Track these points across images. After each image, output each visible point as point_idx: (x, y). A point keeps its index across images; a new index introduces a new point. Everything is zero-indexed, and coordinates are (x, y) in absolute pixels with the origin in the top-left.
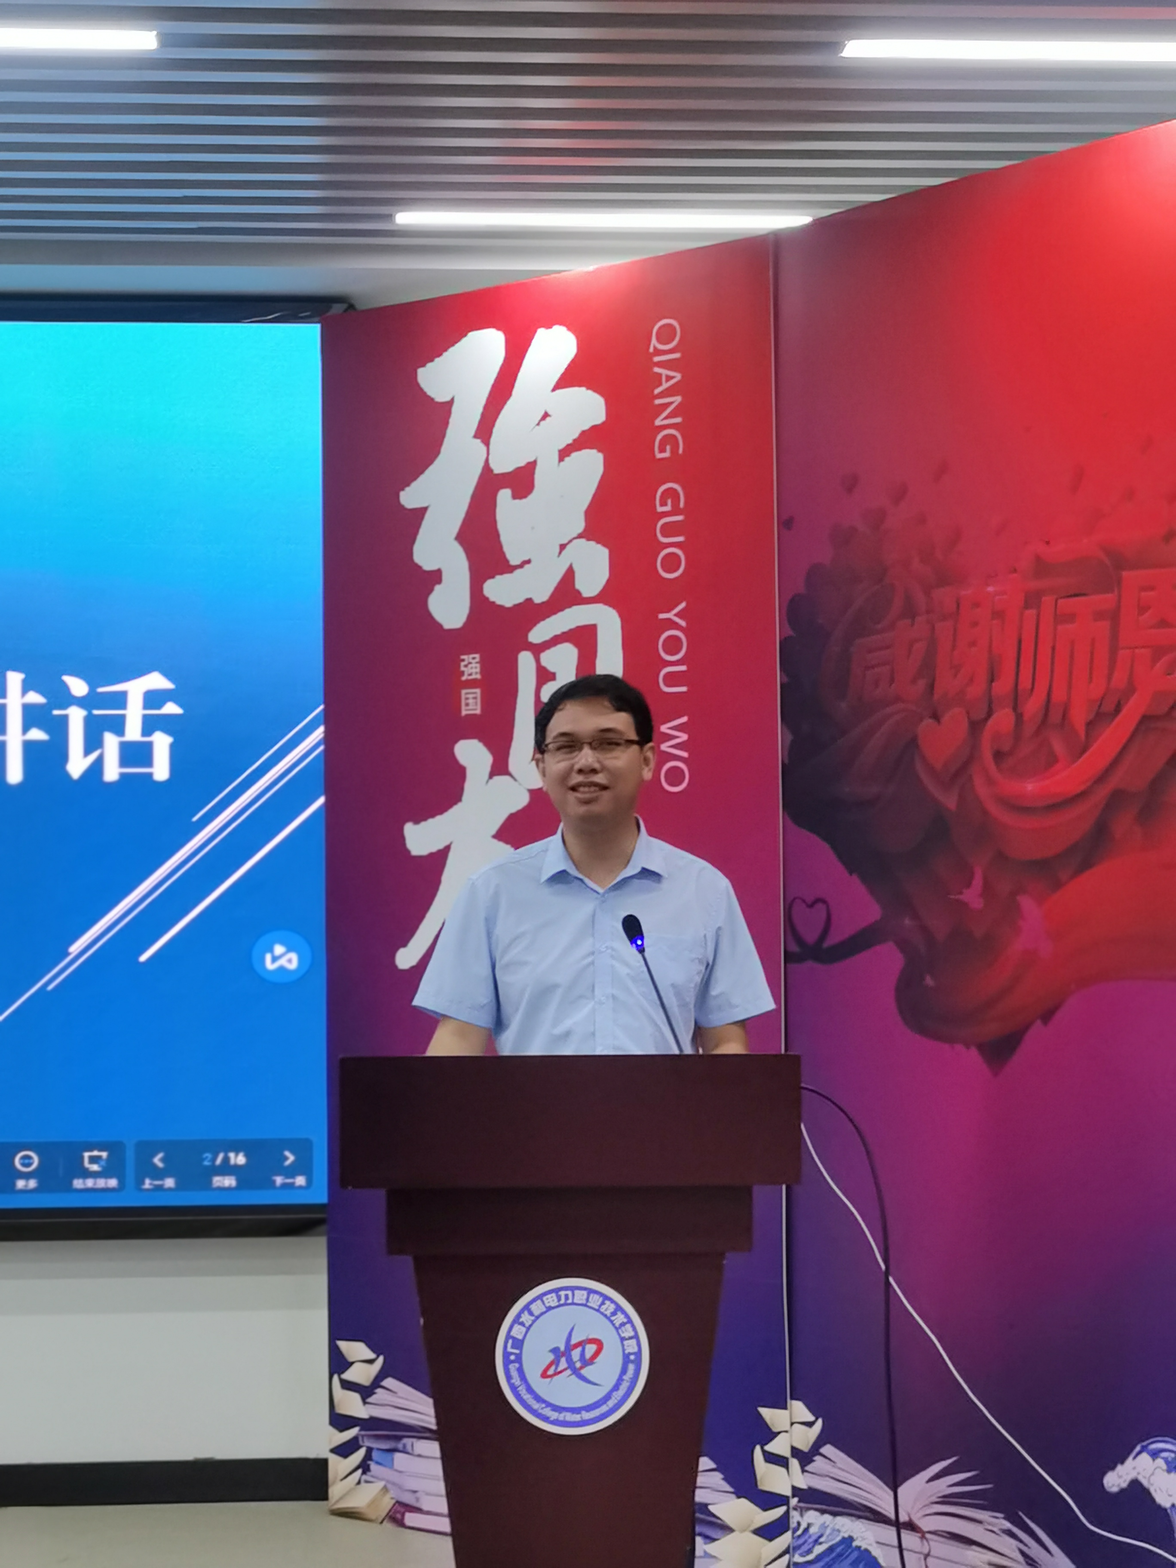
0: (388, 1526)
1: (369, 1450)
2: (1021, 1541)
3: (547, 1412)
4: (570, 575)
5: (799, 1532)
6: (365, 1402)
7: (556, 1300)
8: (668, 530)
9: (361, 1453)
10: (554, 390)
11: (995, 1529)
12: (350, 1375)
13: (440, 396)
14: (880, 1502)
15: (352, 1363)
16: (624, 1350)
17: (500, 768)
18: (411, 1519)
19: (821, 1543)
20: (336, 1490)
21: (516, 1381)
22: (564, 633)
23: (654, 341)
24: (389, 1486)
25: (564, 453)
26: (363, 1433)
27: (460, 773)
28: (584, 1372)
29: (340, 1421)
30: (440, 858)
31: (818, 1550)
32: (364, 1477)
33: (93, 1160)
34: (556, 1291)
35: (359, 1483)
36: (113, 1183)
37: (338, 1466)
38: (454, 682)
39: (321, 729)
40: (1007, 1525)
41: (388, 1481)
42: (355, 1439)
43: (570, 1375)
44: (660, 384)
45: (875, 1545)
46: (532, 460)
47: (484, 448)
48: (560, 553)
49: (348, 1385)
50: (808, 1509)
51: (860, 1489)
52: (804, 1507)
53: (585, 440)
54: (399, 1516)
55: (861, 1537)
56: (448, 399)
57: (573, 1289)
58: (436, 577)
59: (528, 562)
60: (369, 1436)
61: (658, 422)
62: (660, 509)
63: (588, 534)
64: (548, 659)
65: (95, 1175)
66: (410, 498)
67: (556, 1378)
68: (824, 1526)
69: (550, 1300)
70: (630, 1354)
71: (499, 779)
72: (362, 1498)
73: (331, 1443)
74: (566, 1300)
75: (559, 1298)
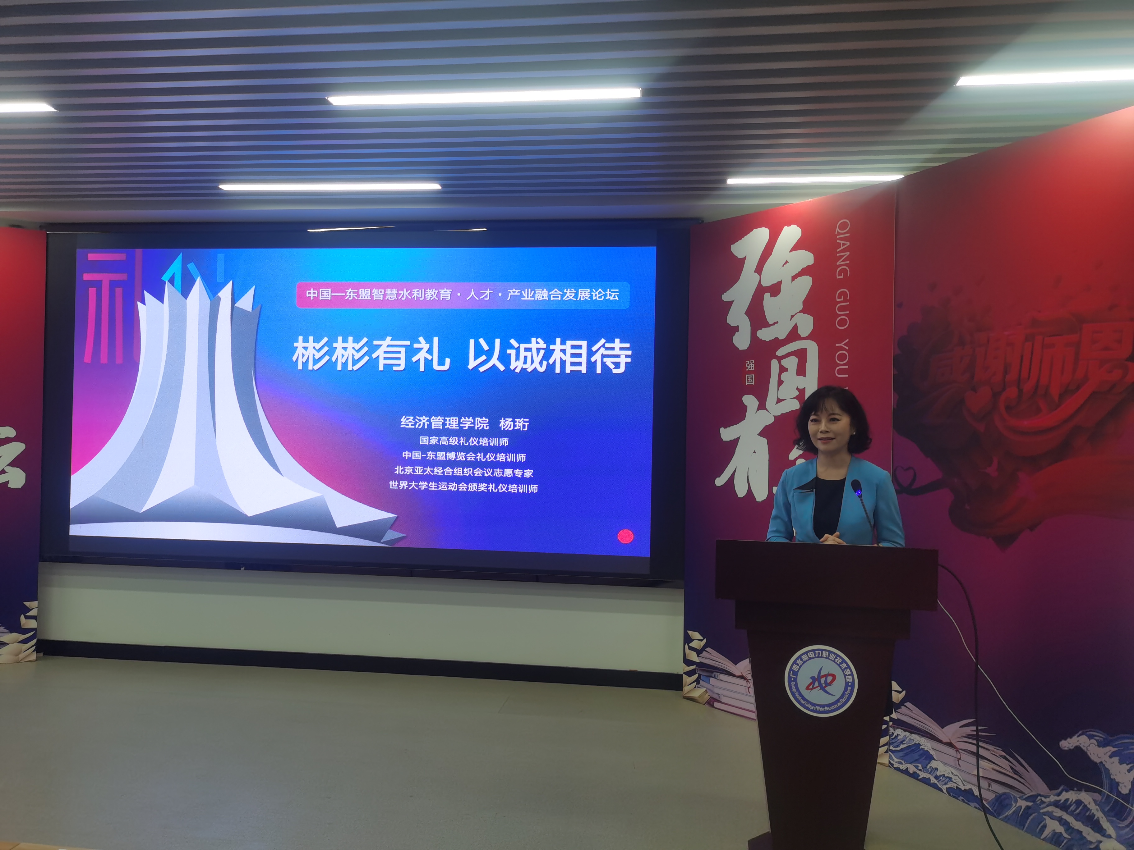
0: (707, 706)
1: (700, 675)
2: (1011, 762)
3: (809, 706)
4: (795, 327)
5: (893, 737)
6: (698, 656)
7: (814, 655)
8: (841, 309)
9: (697, 675)
10: (790, 251)
11: (997, 755)
12: (693, 644)
13: (740, 256)
14: (936, 733)
15: (694, 640)
16: (846, 680)
17: (762, 406)
18: (716, 705)
19: (904, 744)
20: (686, 689)
21: (794, 690)
22: (792, 352)
23: (837, 229)
24: (708, 690)
25: (794, 278)
26: (697, 668)
27: (745, 408)
28: (827, 689)
29: (687, 662)
30: (735, 443)
31: (902, 746)
32: (697, 685)
34: (814, 651)
35: (695, 687)
37: (687, 679)
38: (744, 372)
40: (1003, 754)
41: (707, 688)
42: (694, 670)
43: (820, 690)
44: (840, 247)
45: (932, 749)
46: (780, 280)
47: (759, 276)
48: (791, 319)
49: (691, 648)
50: (898, 728)
51: (927, 725)
52: (896, 727)
53: (804, 272)
54: (712, 703)
55: (925, 745)
56: (744, 257)
58: (736, 329)
59: (777, 322)
60: (701, 670)
61: (838, 263)
62: (838, 300)
63: (803, 311)
64: (785, 362)
66: (726, 297)
67: (812, 690)
68: (905, 736)
69: (811, 654)
70: (849, 682)
71: (761, 412)
72: (697, 693)
73: (684, 670)
74: (818, 655)
75: (815, 654)
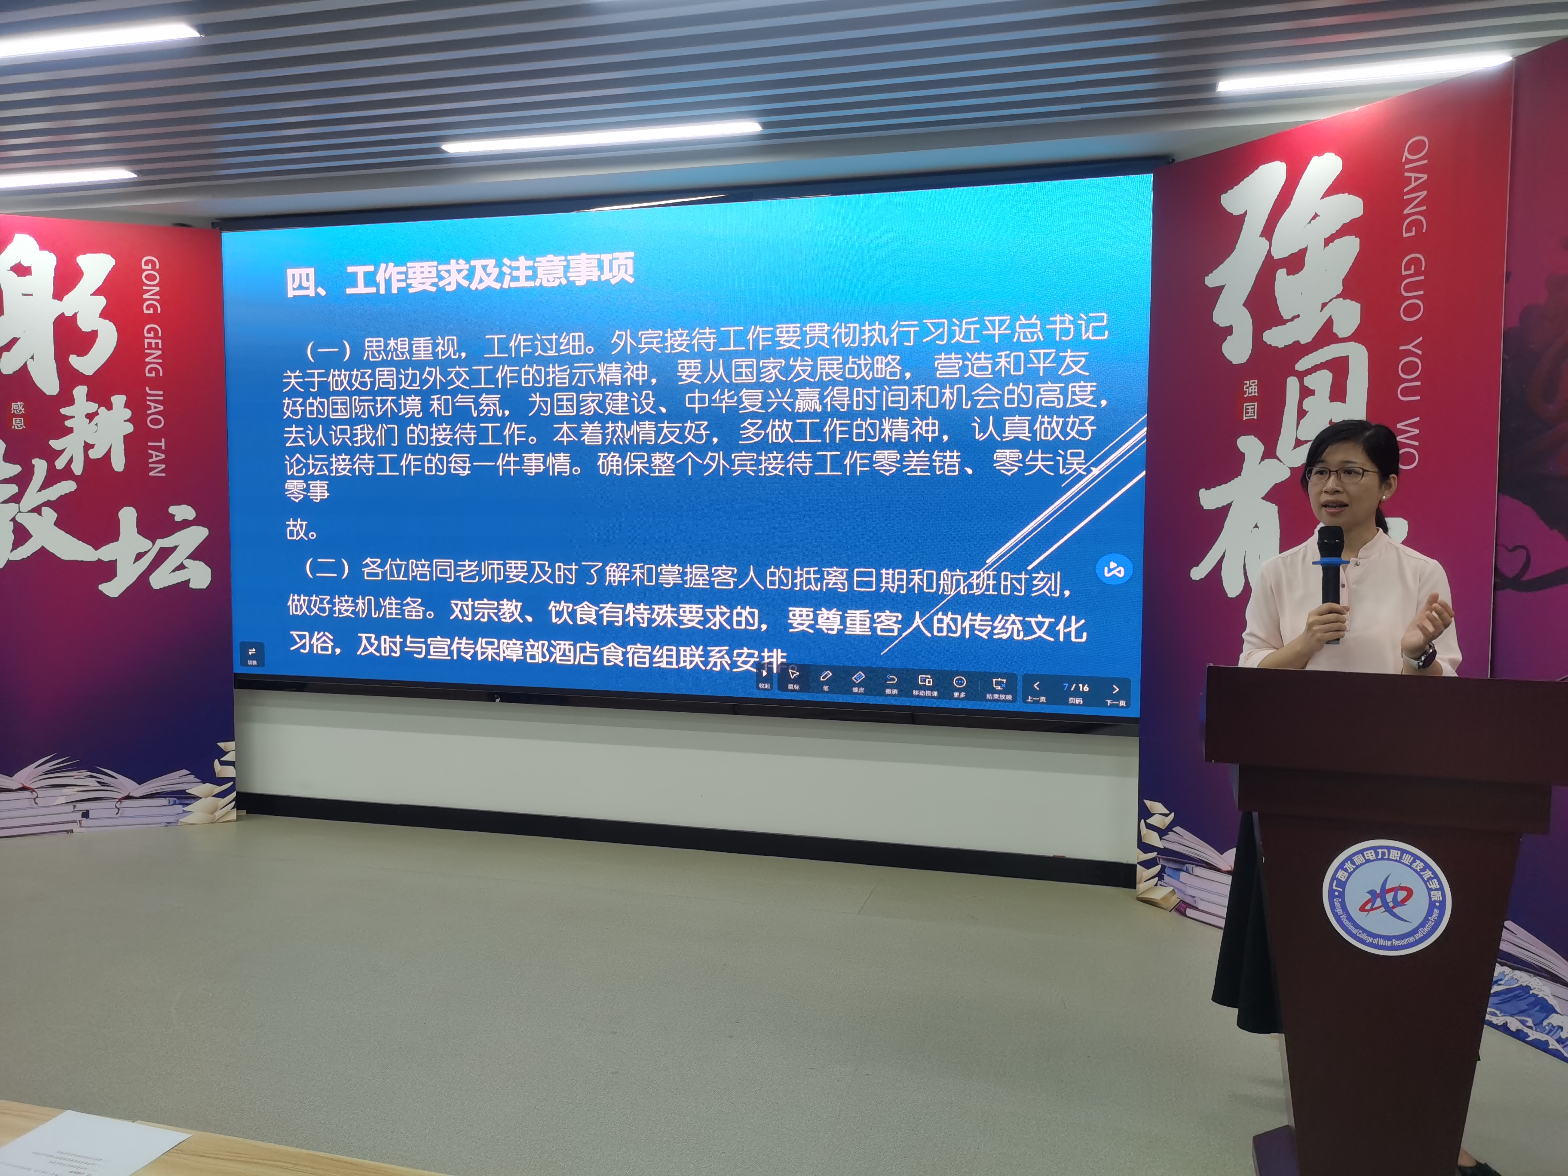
0: (1174, 914)
1: (1163, 867)
3: (1364, 937)
4: (1329, 322)
6: (1161, 839)
7: (1374, 856)
8: (1410, 287)
9: (1158, 868)
10: (1323, 198)
12: (1152, 821)
13: (1236, 211)
15: (1154, 814)
16: (1430, 897)
17: (1270, 453)
18: (1189, 912)
19: (1500, 985)
20: (1141, 886)
21: (1339, 911)
22: (1322, 363)
23: (1406, 153)
24: (1176, 890)
25: (1328, 241)
26: (1159, 856)
27: (1241, 457)
28: (1395, 910)
29: (1144, 847)
30: (1223, 512)
32: (1159, 882)
33: (998, 683)
34: (1375, 848)
35: (1156, 885)
36: (1009, 697)
37: (1142, 872)
38: (1240, 398)
39: (1145, 429)
41: (1174, 887)
42: (1154, 859)
43: (1383, 912)
44: (1411, 184)
45: (1552, 997)
46: (1303, 247)
47: (1268, 243)
48: (1322, 310)
49: (1150, 827)
51: (1542, 958)
53: (1345, 230)
54: (1182, 910)
55: (1539, 989)
56: (1242, 212)
57: (1389, 848)
58: (1229, 330)
59: (1298, 316)
60: (1164, 859)
61: (1406, 212)
62: (1404, 273)
63: (1343, 295)
64: (1308, 381)
65: (999, 692)
66: (1211, 281)
67: (1371, 912)
68: (1503, 974)
69: (1370, 855)
70: (1435, 901)
71: (1268, 462)
72: (1158, 894)
73: (1138, 858)
74: (1382, 856)
75: (1377, 854)
